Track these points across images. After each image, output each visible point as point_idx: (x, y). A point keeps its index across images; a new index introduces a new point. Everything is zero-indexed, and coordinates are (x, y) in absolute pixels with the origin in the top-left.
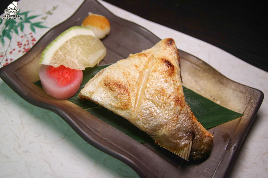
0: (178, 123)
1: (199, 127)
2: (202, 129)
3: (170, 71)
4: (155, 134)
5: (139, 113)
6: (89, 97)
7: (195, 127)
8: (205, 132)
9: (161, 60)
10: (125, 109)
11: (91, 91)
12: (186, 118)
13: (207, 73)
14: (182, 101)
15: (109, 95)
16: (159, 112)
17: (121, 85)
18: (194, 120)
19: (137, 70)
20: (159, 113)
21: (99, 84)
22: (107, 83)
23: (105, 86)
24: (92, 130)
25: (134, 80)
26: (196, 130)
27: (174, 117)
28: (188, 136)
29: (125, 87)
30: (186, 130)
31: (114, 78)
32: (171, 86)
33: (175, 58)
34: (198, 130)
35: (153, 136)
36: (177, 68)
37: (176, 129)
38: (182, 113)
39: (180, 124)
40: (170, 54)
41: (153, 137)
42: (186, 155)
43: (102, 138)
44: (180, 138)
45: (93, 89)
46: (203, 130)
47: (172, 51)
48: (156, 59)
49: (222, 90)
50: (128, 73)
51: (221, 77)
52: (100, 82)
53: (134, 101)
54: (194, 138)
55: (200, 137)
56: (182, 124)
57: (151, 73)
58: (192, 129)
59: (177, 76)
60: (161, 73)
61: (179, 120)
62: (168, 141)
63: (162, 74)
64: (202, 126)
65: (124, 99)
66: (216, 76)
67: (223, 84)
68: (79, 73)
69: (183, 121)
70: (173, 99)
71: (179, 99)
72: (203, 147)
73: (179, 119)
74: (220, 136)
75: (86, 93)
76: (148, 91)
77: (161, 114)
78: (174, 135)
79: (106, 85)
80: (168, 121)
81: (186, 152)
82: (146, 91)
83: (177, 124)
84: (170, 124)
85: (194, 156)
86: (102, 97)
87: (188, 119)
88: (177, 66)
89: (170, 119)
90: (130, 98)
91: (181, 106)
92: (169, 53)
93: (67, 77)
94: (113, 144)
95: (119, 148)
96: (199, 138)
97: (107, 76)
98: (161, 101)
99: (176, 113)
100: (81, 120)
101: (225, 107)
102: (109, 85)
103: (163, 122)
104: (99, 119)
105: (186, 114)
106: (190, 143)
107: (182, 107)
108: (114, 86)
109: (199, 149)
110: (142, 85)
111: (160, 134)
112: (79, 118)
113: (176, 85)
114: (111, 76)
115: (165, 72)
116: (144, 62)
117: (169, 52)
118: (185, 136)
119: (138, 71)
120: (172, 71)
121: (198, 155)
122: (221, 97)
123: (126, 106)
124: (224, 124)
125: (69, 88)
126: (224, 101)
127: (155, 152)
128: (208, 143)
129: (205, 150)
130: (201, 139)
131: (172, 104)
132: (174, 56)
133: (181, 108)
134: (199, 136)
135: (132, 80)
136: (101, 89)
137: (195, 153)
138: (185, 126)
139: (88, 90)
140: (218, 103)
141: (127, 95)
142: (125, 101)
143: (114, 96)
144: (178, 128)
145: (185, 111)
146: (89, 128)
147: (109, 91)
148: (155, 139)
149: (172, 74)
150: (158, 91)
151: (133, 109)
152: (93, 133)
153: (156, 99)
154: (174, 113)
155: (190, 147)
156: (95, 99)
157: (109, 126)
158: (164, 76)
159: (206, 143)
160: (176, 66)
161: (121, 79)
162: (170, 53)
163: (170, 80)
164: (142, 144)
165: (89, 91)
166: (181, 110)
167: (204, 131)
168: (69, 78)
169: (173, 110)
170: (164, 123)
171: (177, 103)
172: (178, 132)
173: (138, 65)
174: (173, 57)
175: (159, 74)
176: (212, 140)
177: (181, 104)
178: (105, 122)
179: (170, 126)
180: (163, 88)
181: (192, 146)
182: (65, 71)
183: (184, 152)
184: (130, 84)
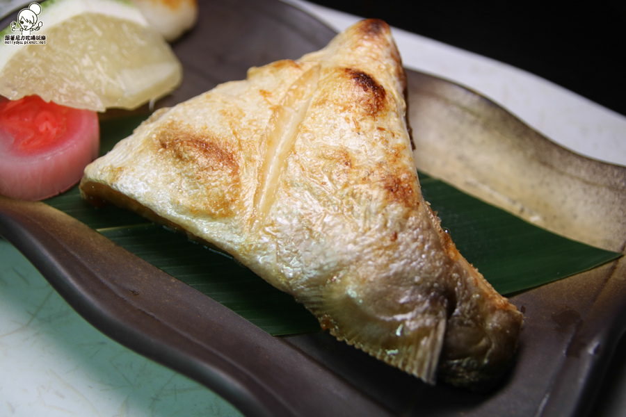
0: (397, 258)
1: (470, 279)
2: (480, 283)
3: (371, 102)
4: (321, 297)
5: (267, 229)
6: (108, 182)
7: (455, 275)
8: (490, 295)
9: (343, 72)
10: (223, 216)
11: (116, 165)
12: (423, 243)
13: (497, 133)
14: (411, 189)
15: (173, 174)
16: (331, 224)
17: (211, 144)
18: (452, 254)
19: (265, 103)
20: (334, 226)
21: (144, 144)
22: (169, 139)
23: (161, 150)
24: (113, 287)
25: (256, 131)
26: (459, 284)
27: (383, 239)
28: (433, 301)
29: (224, 151)
30: (424, 280)
31: (192, 126)
32: (374, 144)
33: (388, 69)
34: (466, 286)
35: (313, 303)
36: (396, 96)
37: (388, 277)
38: (410, 227)
39: (402, 259)
40: (374, 59)
41: (314, 309)
42: (426, 365)
43: (144, 312)
44: (404, 309)
45: (124, 160)
46: (482, 287)
47: (379, 52)
48: (327, 71)
49: (548, 184)
50: (235, 114)
51: (542, 143)
52: (149, 139)
53: (252, 193)
54: (453, 311)
55: (473, 309)
56: (411, 262)
57: (309, 110)
58: (446, 279)
59: (396, 119)
60: (342, 108)
61: (401, 248)
62: (365, 319)
63: (345, 109)
64: (481, 276)
65: (218, 183)
66: (527, 139)
67: (551, 167)
68: (85, 120)
69: (414, 252)
70: (379, 183)
71: (399, 182)
72: (483, 342)
73: (400, 244)
74: (544, 317)
75: (99, 173)
76: (297, 161)
77: (337, 230)
78: (385, 298)
79: (164, 146)
80: (363, 250)
81: (425, 354)
82: (291, 159)
83: (392, 261)
84: (370, 259)
85: (454, 374)
86: (150, 181)
87: (430, 248)
88: (395, 93)
89: (370, 245)
90: (238, 180)
91: (407, 205)
92: (370, 57)
93: (47, 129)
94: (178, 330)
95: (199, 342)
96: (469, 312)
97: (169, 122)
98: (339, 187)
99: (389, 225)
100: (79, 257)
101: (560, 232)
102: (173, 145)
103: (346, 254)
104: (142, 260)
105: (423, 230)
106: (437, 324)
107: (411, 207)
108: (188, 145)
109: (473, 349)
110: (280, 145)
111: (336, 296)
112: (72, 252)
113: (390, 143)
114: (182, 121)
115: (354, 105)
116: (289, 81)
117: (369, 54)
118: (423, 302)
119: (269, 106)
120: (378, 101)
121: (468, 369)
122: (546, 206)
123: (226, 205)
124: (558, 282)
125: (49, 159)
126: (555, 217)
127: (322, 365)
128: (503, 331)
129: (492, 354)
130: (476, 314)
131: (375, 197)
132: (385, 63)
133: (406, 209)
134: (471, 304)
135: (249, 129)
136: (148, 158)
137: (459, 365)
138: (421, 269)
139: (109, 164)
140: (535, 219)
141: (230, 171)
142: (222, 191)
143: (187, 176)
144: (396, 274)
145: (422, 221)
146: (104, 280)
147: (174, 164)
148: (320, 316)
149: (378, 110)
150: (331, 159)
151: (248, 216)
152: (116, 296)
153: (324, 183)
154: (382, 224)
155: (440, 337)
156: (127, 188)
157: (173, 280)
158: (351, 116)
159: (495, 330)
160: (392, 93)
161: (213, 130)
162: (374, 56)
163: (373, 127)
164: (281, 337)
165: (111, 166)
166: (406, 217)
167: (486, 291)
168: (54, 131)
169: (380, 216)
170: (348, 258)
171: (392, 193)
172: (395, 287)
173: (270, 91)
174: (384, 67)
175: (336, 111)
176: (515, 325)
177: (407, 197)
178: (158, 267)
179: (368, 265)
180: (348, 150)
181: (446, 336)
182: (44, 114)
183: (420, 354)
184: (240, 141)
